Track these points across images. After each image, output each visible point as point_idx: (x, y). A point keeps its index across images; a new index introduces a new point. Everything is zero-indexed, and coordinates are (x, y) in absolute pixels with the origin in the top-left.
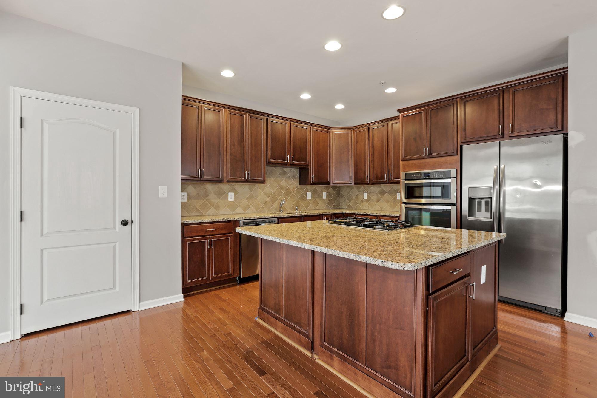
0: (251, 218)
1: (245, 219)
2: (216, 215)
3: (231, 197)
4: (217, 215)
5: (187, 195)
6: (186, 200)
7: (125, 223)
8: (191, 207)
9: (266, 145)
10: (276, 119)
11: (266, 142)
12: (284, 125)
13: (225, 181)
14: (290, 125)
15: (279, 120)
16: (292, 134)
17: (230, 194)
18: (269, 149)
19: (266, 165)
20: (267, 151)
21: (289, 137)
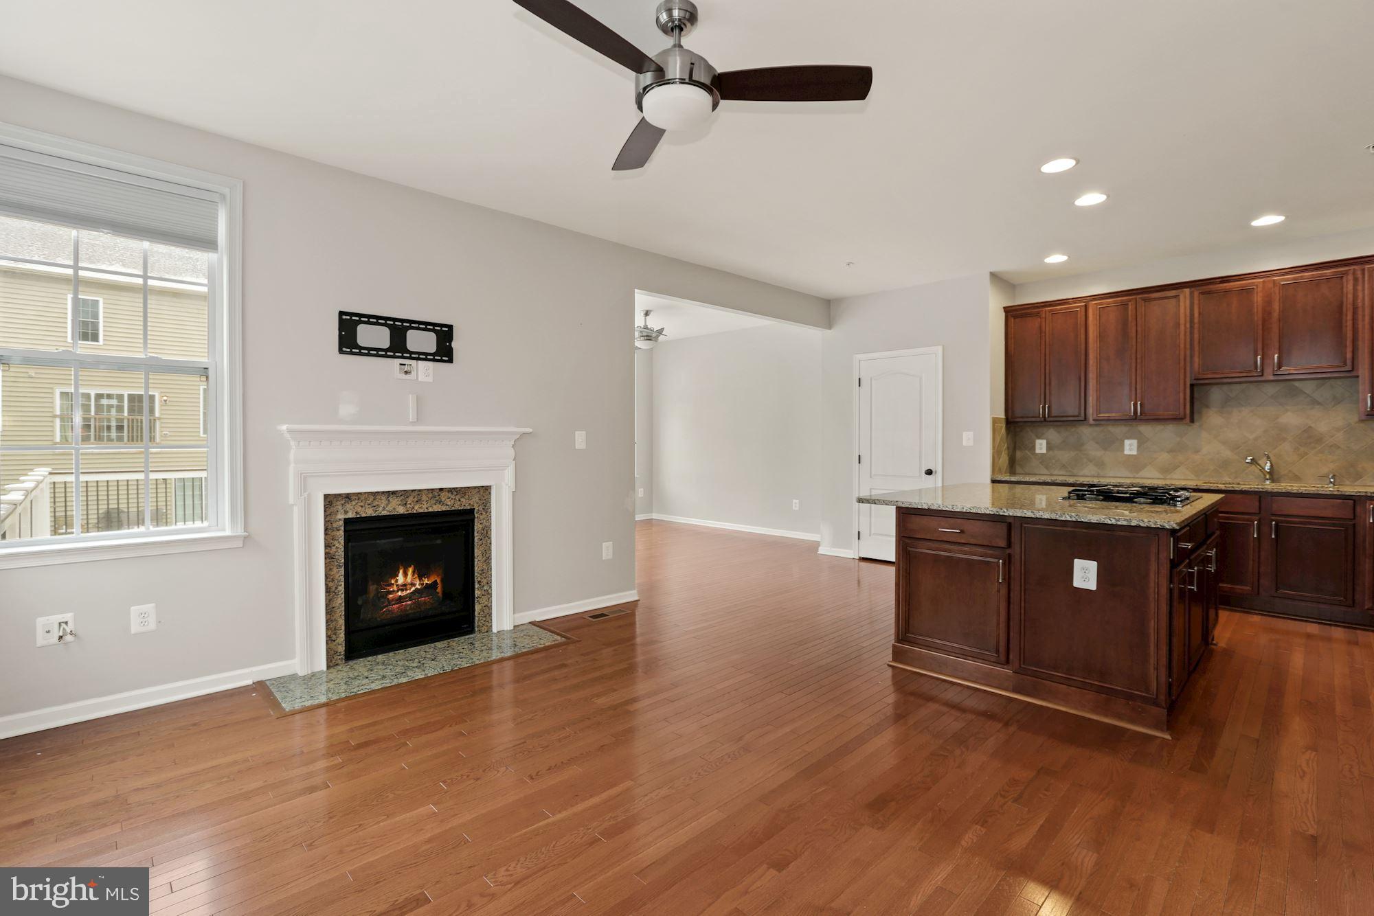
2: (1097, 477)
3: (1130, 447)
4: (1100, 476)
5: (1047, 444)
6: (1044, 451)
7: (929, 472)
8: (1054, 461)
9: (1188, 346)
10: (1221, 285)
11: (1188, 340)
12: (1249, 291)
13: (1091, 422)
14: (1272, 285)
15: (1232, 284)
16: (1276, 306)
17: (1127, 442)
18: (1197, 353)
19: (1188, 386)
20: (1192, 357)
21: (1267, 314)
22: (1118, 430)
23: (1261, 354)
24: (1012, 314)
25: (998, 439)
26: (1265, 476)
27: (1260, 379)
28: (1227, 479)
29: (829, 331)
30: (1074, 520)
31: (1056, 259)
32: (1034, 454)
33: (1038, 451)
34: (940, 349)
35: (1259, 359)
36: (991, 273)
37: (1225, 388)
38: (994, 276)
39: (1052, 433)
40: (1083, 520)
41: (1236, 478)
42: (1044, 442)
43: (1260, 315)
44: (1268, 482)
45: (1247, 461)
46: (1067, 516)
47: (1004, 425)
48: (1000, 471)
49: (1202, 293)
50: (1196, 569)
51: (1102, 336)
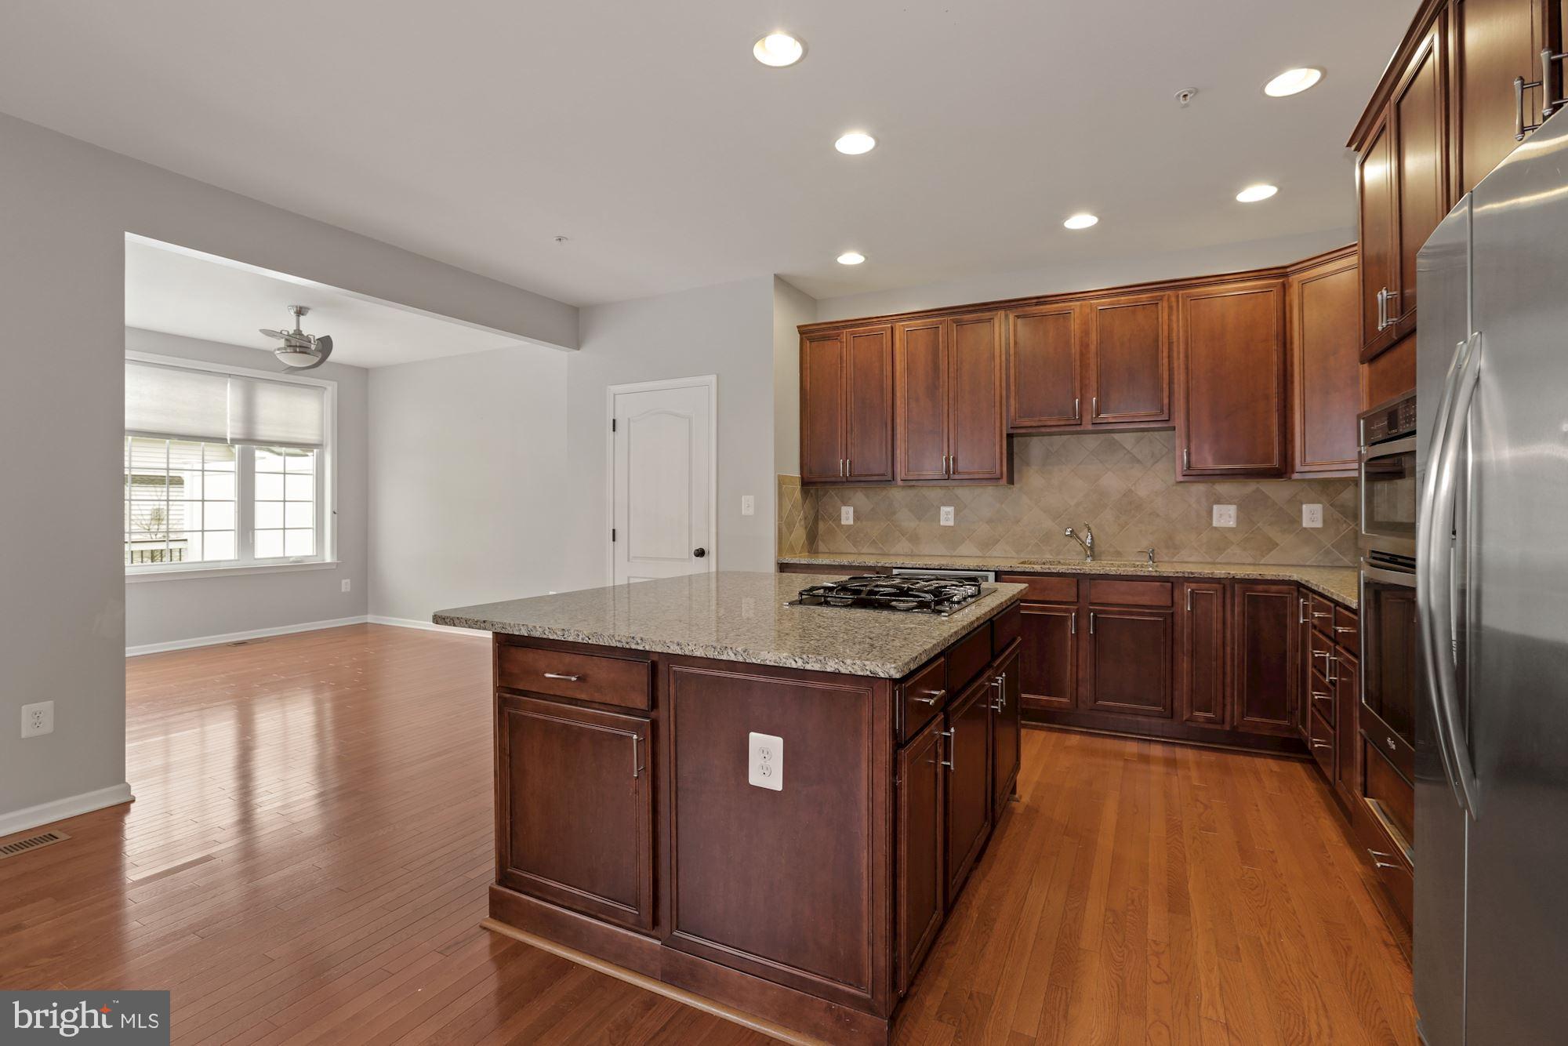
0: (918, 566)
1: (903, 566)
2: (911, 556)
3: (947, 516)
4: (914, 555)
5: (854, 512)
6: (851, 522)
7: (700, 553)
8: (862, 535)
9: (1004, 385)
10: (1038, 307)
11: (1004, 376)
12: (1065, 315)
13: (900, 483)
14: (1088, 310)
15: (1048, 306)
16: (1094, 337)
17: (944, 510)
18: (1013, 394)
19: (1005, 436)
20: (1008, 397)
21: (1084, 346)
22: (933, 494)
23: (1079, 397)
24: (807, 334)
25: (788, 505)
26: (1086, 552)
27: (1078, 428)
28: (1048, 557)
29: (577, 352)
30: (741, 659)
31: (851, 258)
32: (839, 525)
33: (843, 522)
34: (713, 378)
35: (1077, 403)
36: (775, 275)
37: (1046, 439)
38: (778, 278)
39: (860, 497)
40: (754, 661)
41: (1058, 554)
42: (851, 510)
43: (1078, 348)
44: (1089, 560)
45: (1067, 533)
46: (730, 653)
47: (799, 487)
48: (792, 549)
49: (1018, 317)
50: (952, 730)
51: (910, 370)
